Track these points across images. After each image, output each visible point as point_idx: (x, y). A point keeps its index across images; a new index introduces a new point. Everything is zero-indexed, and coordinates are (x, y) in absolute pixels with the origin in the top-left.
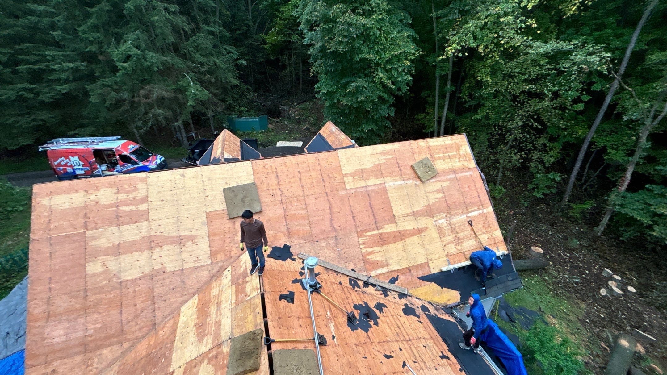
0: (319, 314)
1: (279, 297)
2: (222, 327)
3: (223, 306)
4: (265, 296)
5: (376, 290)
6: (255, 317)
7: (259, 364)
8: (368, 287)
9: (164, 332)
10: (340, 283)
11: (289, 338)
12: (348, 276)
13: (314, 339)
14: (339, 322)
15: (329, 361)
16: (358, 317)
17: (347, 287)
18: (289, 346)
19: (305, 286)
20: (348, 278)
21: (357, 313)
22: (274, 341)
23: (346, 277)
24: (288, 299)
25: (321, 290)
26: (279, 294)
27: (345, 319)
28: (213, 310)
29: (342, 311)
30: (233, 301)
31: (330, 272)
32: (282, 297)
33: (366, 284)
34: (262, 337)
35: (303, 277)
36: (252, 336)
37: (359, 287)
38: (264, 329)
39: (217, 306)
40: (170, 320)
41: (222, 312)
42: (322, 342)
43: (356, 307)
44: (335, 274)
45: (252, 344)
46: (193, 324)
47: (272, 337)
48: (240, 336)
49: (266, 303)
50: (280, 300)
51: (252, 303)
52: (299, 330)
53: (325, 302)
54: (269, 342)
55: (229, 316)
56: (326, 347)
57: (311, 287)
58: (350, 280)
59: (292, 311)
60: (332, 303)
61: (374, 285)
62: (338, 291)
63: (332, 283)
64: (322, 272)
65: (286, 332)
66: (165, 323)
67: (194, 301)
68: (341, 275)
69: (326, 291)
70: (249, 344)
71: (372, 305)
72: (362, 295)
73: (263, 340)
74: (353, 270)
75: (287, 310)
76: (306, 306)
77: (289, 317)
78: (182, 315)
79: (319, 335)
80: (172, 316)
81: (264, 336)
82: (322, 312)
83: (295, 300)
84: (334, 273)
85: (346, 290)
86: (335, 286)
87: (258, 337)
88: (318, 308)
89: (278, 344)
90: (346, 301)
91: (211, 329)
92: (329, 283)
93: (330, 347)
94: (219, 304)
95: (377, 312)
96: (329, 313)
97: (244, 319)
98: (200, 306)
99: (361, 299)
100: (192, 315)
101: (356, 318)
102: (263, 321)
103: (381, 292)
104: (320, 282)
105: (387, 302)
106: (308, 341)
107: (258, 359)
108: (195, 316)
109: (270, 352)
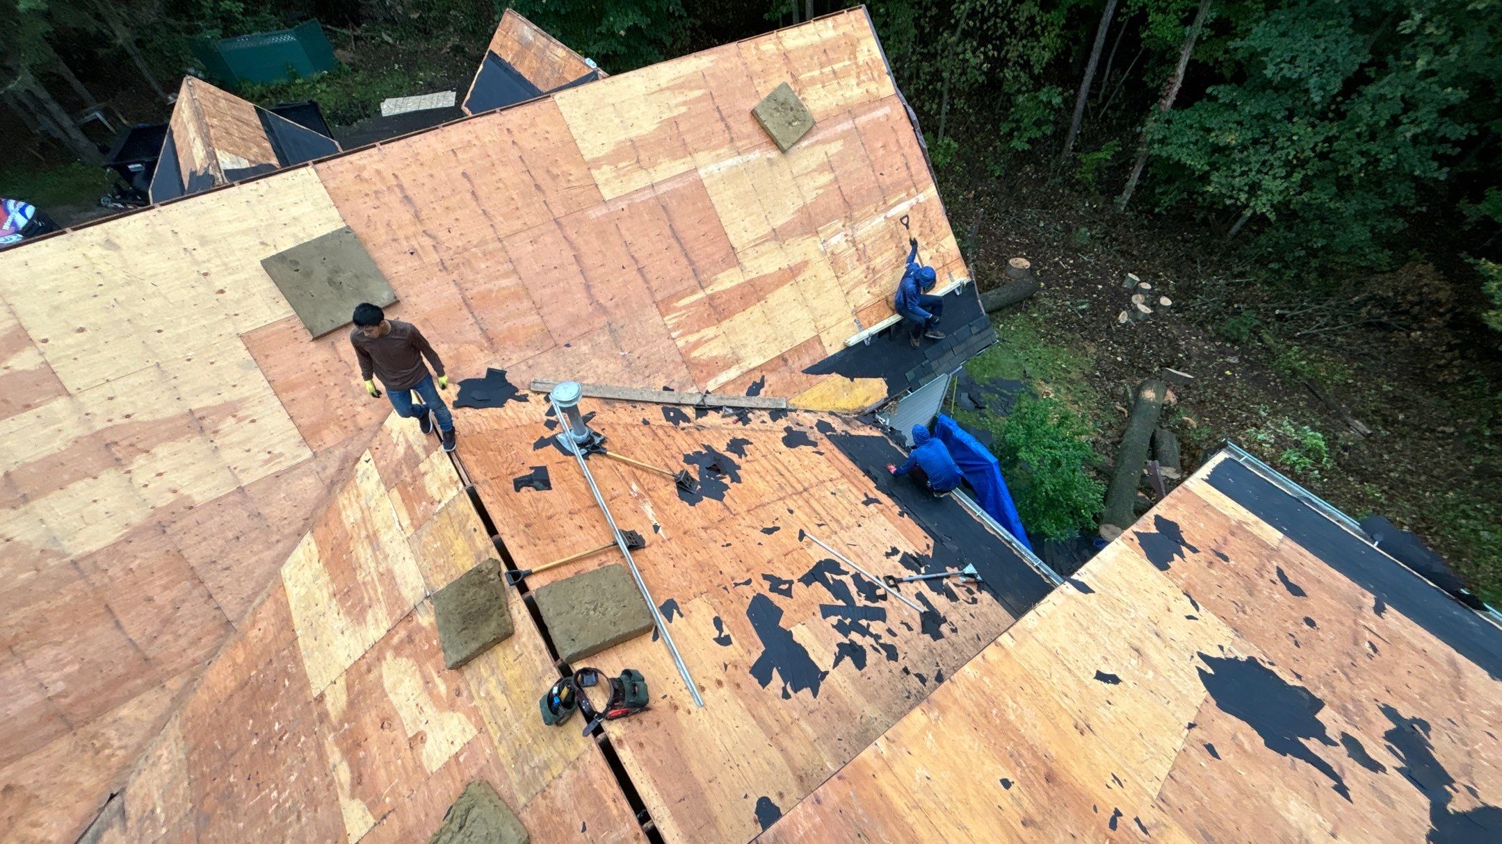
0: (614, 494)
1: (512, 486)
2: (398, 580)
3: (384, 538)
4: (480, 491)
5: (723, 417)
6: (471, 539)
7: (512, 624)
8: (706, 414)
9: (261, 630)
10: (646, 422)
11: (562, 557)
12: (657, 403)
13: (616, 544)
14: (659, 497)
15: (658, 572)
16: (697, 478)
17: (661, 426)
18: (567, 572)
19: (568, 448)
20: (660, 407)
21: (693, 471)
22: (529, 574)
23: (655, 407)
24: (536, 483)
25: (606, 446)
26: (511, 478)
27: (673, 487)
28: (363, 553)
29: (661, 474)
30: (406, 522)
31: (617, 405)
32: (519, 484)
33: (701, 410)
34: (499, 574)
35: (557, 430)
36: (477, 577)
37: (687, 419)
38: (498, 557)
39: (371, 543)
40: (262, 603)
41: (387, 550)
42: (635, 544)
43: (688, 459)
44: (629, 407)
45: (482, 593)
46: (326, 594)
47: (522, 564)
48: (448, 586)
49: (486, 505)
50: (517, 489)
51: (453, 514)
52: (579, 536)
53: (622, 468)
54: (519, 580)
55: (408, 554)
56: (646, 551)
57: (581, 445)
58: (666, 412)
59: (552, 505)
60: (637, 467)
61: (717, 409)
62: (643, 440)
63: (626, 426)
64: (597, 410)
65: (552, 548)
66: (255, 613)
67: (307, 549)
68: (642, 405)
69: (618, 446)
70: (475, 593)
71: (721, 447)
72: (696, 434)
73: (504, 579)
74: (666, 389)
75: (541, 505)
76: (582, 487)
77: (550, 518)
78: (288, 584)
79: (623, 533)
80: (264, 594)
81: (504, 569)
82: (620, 489)
83: (553, 482)
84: (625, 405)
85: (660, 432)
86: (635, 431)
87: (492, 576)
88: (609, 484)
89: (540, 576)
90: (667, 453)
91: (376, 591)
92: (620, 429)
93: (654, 548)
94: (373, 539)
95: (734, 457)
96: (635, 487)
97: (446, 550)
98: (328, 554)
99: (696, 441)
100: (316, 578)
101: (693, 480)
102: (490, 543)
103: (735, 418)
104: (599, 431)
105: (751, 433)
106: (604, 551)
107: (507, 616)
108: (326, 578)
109: (527, 595)
